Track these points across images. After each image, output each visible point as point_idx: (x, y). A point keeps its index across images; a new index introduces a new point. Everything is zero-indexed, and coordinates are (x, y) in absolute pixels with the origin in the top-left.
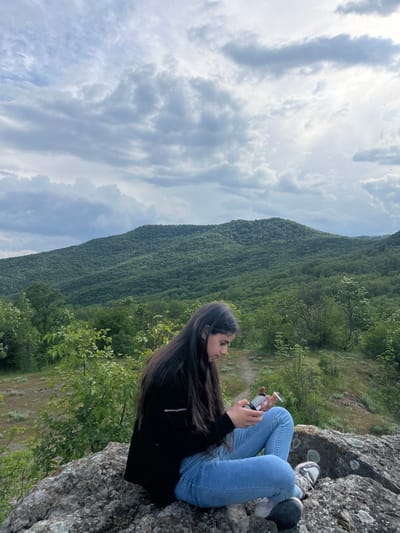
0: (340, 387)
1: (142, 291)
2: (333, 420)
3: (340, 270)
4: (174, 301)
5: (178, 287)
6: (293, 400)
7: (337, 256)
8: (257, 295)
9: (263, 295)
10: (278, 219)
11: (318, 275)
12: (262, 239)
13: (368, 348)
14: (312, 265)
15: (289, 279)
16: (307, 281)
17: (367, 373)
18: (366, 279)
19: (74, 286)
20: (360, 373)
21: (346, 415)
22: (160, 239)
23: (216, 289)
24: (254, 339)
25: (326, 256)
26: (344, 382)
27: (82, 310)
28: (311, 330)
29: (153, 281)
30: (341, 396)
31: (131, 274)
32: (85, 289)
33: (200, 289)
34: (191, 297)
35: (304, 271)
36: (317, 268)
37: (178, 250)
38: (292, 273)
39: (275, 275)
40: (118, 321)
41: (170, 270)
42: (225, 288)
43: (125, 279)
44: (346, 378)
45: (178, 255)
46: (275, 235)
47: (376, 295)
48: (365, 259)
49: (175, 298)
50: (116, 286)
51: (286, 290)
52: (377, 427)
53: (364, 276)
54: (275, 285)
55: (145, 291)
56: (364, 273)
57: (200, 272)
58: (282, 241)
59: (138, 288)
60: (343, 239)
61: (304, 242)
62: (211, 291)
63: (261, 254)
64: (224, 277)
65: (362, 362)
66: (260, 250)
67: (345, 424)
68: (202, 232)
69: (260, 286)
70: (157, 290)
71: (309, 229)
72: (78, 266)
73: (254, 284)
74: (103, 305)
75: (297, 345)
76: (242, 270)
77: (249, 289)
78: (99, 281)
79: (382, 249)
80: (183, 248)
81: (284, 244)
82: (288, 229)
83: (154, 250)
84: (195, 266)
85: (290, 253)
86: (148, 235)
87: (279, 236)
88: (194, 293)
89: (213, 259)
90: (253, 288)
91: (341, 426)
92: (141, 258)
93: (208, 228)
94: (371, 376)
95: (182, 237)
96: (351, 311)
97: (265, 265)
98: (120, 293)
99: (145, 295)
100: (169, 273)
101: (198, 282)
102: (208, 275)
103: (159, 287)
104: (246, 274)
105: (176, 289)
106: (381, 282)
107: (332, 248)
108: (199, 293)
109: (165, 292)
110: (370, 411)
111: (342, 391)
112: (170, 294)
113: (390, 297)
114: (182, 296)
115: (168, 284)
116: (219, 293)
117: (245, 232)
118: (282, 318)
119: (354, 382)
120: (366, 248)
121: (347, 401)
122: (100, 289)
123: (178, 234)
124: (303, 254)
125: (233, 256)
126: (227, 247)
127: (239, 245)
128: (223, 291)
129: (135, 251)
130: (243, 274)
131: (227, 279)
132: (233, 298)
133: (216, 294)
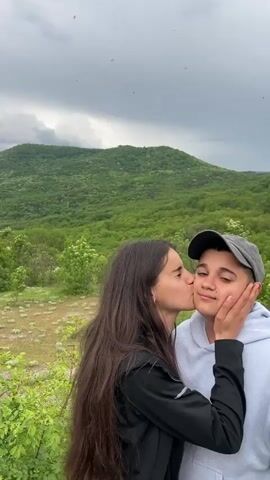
1: (19, 216)
3: (225, 204)
4: (56, 230)
5: (59, 213)
7: (223, 190)
9: (147, 227)
10: (168, 148)
11: (203, 208)
12: (149, 168)
14: (197, 199)
15: (175, 212)
16: (191, 215)
22: (41, 160)
23: (100, 218)
25: (213, 190)
29: (32, 205)
33: (82, 218)
34: (73, 225)
35: (189, 204)
36: (201, 202)
37: (59, 174)
38: (177, 206)
39: (161, 206)
42: (109, 217)
45: (61, 179)
46: (164, 165)
47: (257, 232)
48: (250, 195)
49: (56, 226)
53: (246, 212)
54: (159, 217)
55: (22, 216)
56: (248, 209)
57: (84, 199)
58: (170, 172)
59: (16, 212)
61: (192, 174)
62: (94, 219)
64: (110, 205)
66: (147, 179)
68: (87, 156)
69: (144, 217)
70: (36, 215)
71: (198, 161)
73: (139, 214)
76: (127, 199)
77: (134, 220)
80: (66, 172)
81: (171, 175)
82: (176, 159)
83: (34, 172)
84: (79, 192)
85: (177, 184)
87: (167, 166)
88: (76, 221)
90: (138, 219)
93: (94, 152)
95: (65, 159)
97: (151, 196)
99: (23, 220)
100: (51, 197)
101: (80, 210)
102: (91, 203)
103: (38, 212)
104: (131, 204)
105: (57, 216)
106: (261, 219)
107: (219, 181)
108: (81, 221)
109: (45, 218)
112: (50, 220)
114: (62, 223)
115: (48, 210)
116: (102, 222)
117: (133, 160)
120: (252, 184)
123: (60, 157)
124: (190, 186)
125: (120, 184)
126: (113, 174)
127: (126, 173)
128: (108, 221)
129: (12, 172)
130: (128, 203)
131: (111, 208)
132: (117, 228)
133: (99, 223)
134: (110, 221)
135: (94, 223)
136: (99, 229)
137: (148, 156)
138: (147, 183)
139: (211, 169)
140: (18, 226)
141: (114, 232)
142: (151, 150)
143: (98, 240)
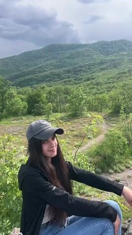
4: (67, 86)
5: (69, 78)
6: (126, 142)
8: (110, 83)
9: (113, 83)
10: (124, 40)
12: (114, 52)
15: (127, 74)
19: (17, 77)
22: (60, 52)
23: (89, 80)
24: (107, 106)
27: (20, 90)
29: (56, 75)
31: (44, 71)
32: (22, 79)
33: (80, 80)
34: (76, 84)
37: (69, 58)
38: (129, 71)
39: (120, 72)
40: (38, 97)
41: (65, 69)
42: (93, 79)
43: (42, 74)
45: (69, 61)
46: (122, 50)
49: (68, 84)
50: (37, 77)
51: (125, 80)
54: (120, 77)
55: (52, 80)
57: (80, 71)
58: (125, 53)
59: (49, 79)
63: (113, 60)
64: (93, 73)
66: (114, 58)
68: (82, 48)
69: (111, 78)
70: (58, 79)
72: (18, 66)
73: (108, 77)
74: (31, 87)
76: (103, 69)
77: (106, 80)
78: (28, 75)
80: (71, 57)
81: (126, 55)
83: (57, 58)
84: (78, 67)
85: (129, 60)
86: (53, 49)
87: (124, 50)
88: (77, 81)
89: (87, 63)
90: (108, 79)
92: (49, 62)
93: (85, 45)
95: (71, 50)
97: (115, 66)
98: (40, 81)
99: (52, 82)
101: (79, 76)
102: (84, 72)
104: (105, 71)
108: (79, 81)
109: (62, 81)
112: (64, 82)
114: (71, 83)
115: (64, 77)
116: (90, 81)
118: (123, 97)
122: (29, 79)
123: (69, 49)
125: (98, 61)
126: (95, 56)
127: (102, 55)
129: (46, 58)
130: (103, 71)
131: (95, 74)
132: (98, 84)
133: (88, 82)
134: (94, 81)
135: (86, 82)
136: (88, 85)
137: (114, 45)
140: (50, 85)
141: (96, 86)
142: (115, 42)
143: (88, 91)
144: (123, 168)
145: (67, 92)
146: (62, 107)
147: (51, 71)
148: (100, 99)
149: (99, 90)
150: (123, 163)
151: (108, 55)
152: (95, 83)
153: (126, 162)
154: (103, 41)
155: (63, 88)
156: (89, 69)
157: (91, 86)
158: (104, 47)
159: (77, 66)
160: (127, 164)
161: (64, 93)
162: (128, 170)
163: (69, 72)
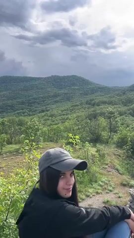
0: (106, 162)
1: (2, 112)
2: (103, 180)
3: (104, 103)
4: (21, 118)
5: (23, 109)
7: (103, 96)
8: (64, 115)
9: (67, 115)
10: (75, 76)
11: (94, 105)
12: (66, 86)
13: (118, 142)
14: (91, 100)
15: (79, 107)
16: (88, 108)
17: (118, 155)
18: (117, 107)
20: (115, 155)
21: (110, 177)
22: (13, 83)
23: (43, 111)
25: (98, 96)
26: (108, 160)
28: (92, 133)
29: (9, 106)
30: (107, 167)
33: (34, 111)
34: (30, 115)
35: (87, 103)
36: (93, 101)
37: (23, 90)
38: (81, 104)
39: (73, 104)
41: (19, 100)
44: (109, 158)
46: (74, 84)
48: (116, 98)
49: (21, 116)
51: (78, 112)
52: (124, 183)
53: (115, 106)
54: (73, 110)
55: (4, 111)
57: (34, 102)
60: (106, 87)
61: (87, 88)
62: (39, 113)
64: (48, 105)
65: (115, 149)
66: (66, 91)
67: (109, 181)
68: (36, 81)
69: (65, 110)
70: (11, 111)
73: (63, 109)
75: (87, 142)
76: (56, 102)
77: (60, 112)
79: (124, 93)
80: (25, 89)
81: (78, 89)
82: (80, 81)
83: (10, 89)
84: (32, 99)
85: (81, 94)
86: (6, 81)
87: (76, 85)
88: (31, 113)
89: (42, 96)
90: (62, 111)
91: (107, 182)
94: (120, 156)
95: (25, 83)
96: (111, 124)
97: (68, 99)
99: (5, 114)
100: (18, 102)
101: (34, 107)
102: (39, 104)
103: (12, 109)
105: (21, 111)
106: (124, 109)
107: (101, 92)
108: (34, 113)
109: (16, 112)
110: (120, 174)
111: (107, 164)
112: (18, 113)
113: (126, 116)
114: (25, 114)
115: (17, 108)
116: (45, 113)
118: (77, 128)
119: (112, 160)
120: (117, 92)
121: (109, 169)
123: (23, 82)
124: (87, 94)
125: (52, 94)
126: (49, 89)
127: (55, 89)
128: (47, 112)
130: (57, 104)
131: (49, 106)
132: (52, 116)
133: (43, 114)
134: (48, 113)
136: (43, 117)
137: (66, 80)
138: (65, 94)
139: (97, 86)
140: (2, 117)
141: (50, 118)
142: (67, 77)
143: (43, 122)
144: (84, 197)
145: (21, 124)
146: (17, 138)
147: (4, 102)
148: (55, 130)
149: (54, 121)
150: (82, 192)
151: (62, 89)
152: (49, 114)
153: (86, 191)
154: (55, 76)
155: (17, 119)
156: (44, 101)
157: (46, 117)
158: (57, 81)
159: (30, 98)
160: (87, 193)
161: (18, 125)
162: (88, 198)
163: (23, 103)
